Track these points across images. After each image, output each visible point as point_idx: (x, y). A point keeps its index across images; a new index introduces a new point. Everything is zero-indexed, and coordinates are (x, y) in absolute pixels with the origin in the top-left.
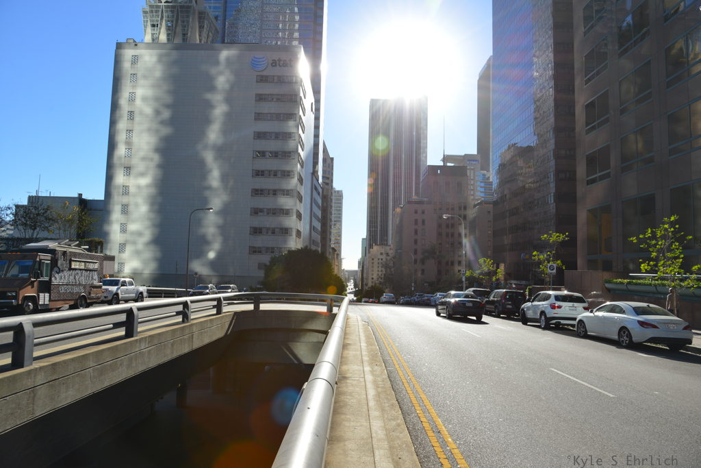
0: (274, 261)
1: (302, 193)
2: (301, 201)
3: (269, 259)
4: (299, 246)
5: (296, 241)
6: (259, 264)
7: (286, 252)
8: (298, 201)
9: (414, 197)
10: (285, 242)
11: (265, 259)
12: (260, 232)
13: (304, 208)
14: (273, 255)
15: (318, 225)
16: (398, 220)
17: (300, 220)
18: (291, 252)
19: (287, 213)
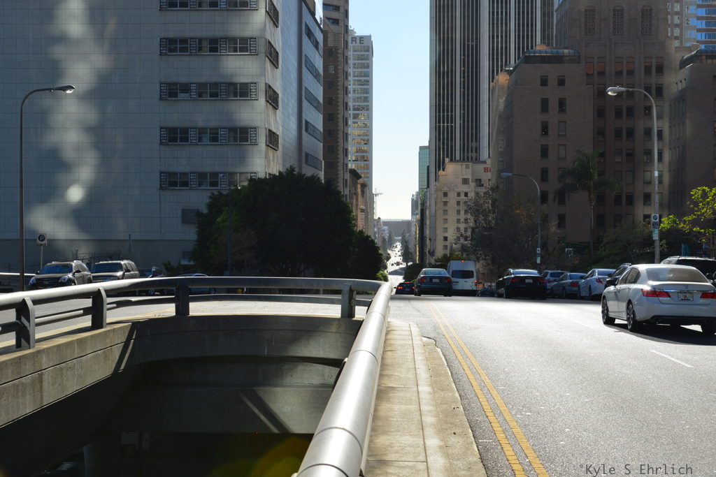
0: (216, 204)
1: (278, 46)
2: (275, 62)
3: (207, 200)
4: (276, 168)
5: (267, 157)
6: (184, 211)
7: (246, 184)
8: (268, 64)
9: (540, 47)
10: (242, 159)
11: (199, 199)
12: (185, 139)
13: (282, 79)
14: (215, 190)
15: (317, 120)
16: (502, 101)
17: (275, 107)
18: (255, 183)
19: (242, 91)
